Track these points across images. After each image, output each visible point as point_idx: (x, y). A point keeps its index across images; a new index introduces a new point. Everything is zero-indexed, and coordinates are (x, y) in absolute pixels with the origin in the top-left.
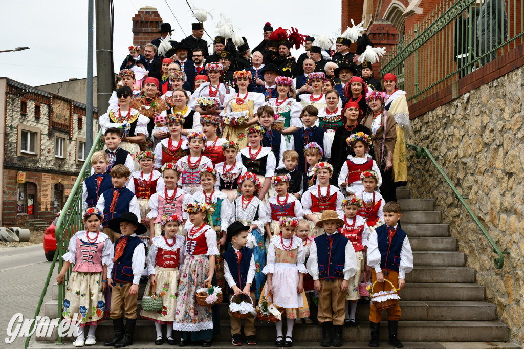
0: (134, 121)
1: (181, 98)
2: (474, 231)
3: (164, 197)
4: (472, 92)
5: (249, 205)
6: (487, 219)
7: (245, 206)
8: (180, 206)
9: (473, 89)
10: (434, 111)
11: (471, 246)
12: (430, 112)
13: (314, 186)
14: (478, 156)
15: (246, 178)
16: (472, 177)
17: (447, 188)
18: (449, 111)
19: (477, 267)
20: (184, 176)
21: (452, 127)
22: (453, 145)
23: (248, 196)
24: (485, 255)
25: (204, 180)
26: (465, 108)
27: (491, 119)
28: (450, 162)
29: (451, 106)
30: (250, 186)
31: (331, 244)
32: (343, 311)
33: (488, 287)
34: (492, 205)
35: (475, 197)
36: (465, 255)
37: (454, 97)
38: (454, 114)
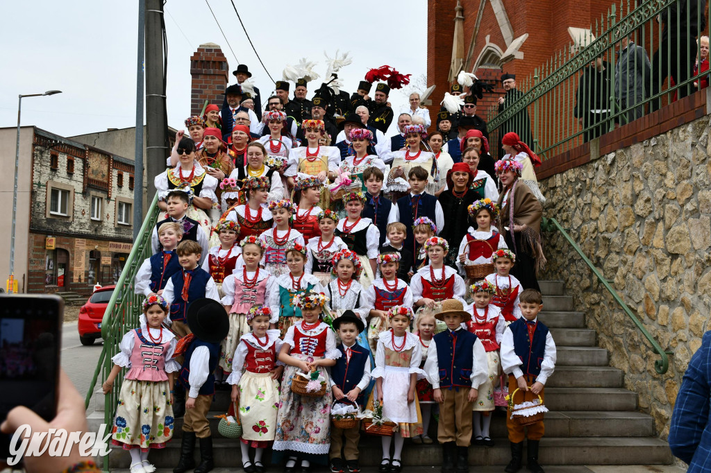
0: (198, 182)
1: (258, 157)
2: (621, 323)
3: (243, 280)
4: (619, 151)
5: (349, 291)
6: (640, 309)
7: (343, 292)
8: (263, 292)
9: (620, 148)
10: (564, 175)
11: (617, 342)
12: (558, 176)
13: (424, 268)
14: (626, 231)
15: (343, 256)
16: (617, 256)
17: (582, 268)
18: (585, 174)
19: (626, 367)
20: (268, 253)
21: (589, 195)
22: (591, 216)
23: (345, 280)
24: (637, 354)
25: (291, 260)
26: (609, 172)
27: (646, 185)
28: (586, 237)
29: (587, 169)
30: (348, 267)
31: (454, 342)
32: (469, 428)
33: (642, 393)
34: (648, 293)
35: (622, 282)
36: (609, 352)
37: (592, 158)
38: (592, 179)
